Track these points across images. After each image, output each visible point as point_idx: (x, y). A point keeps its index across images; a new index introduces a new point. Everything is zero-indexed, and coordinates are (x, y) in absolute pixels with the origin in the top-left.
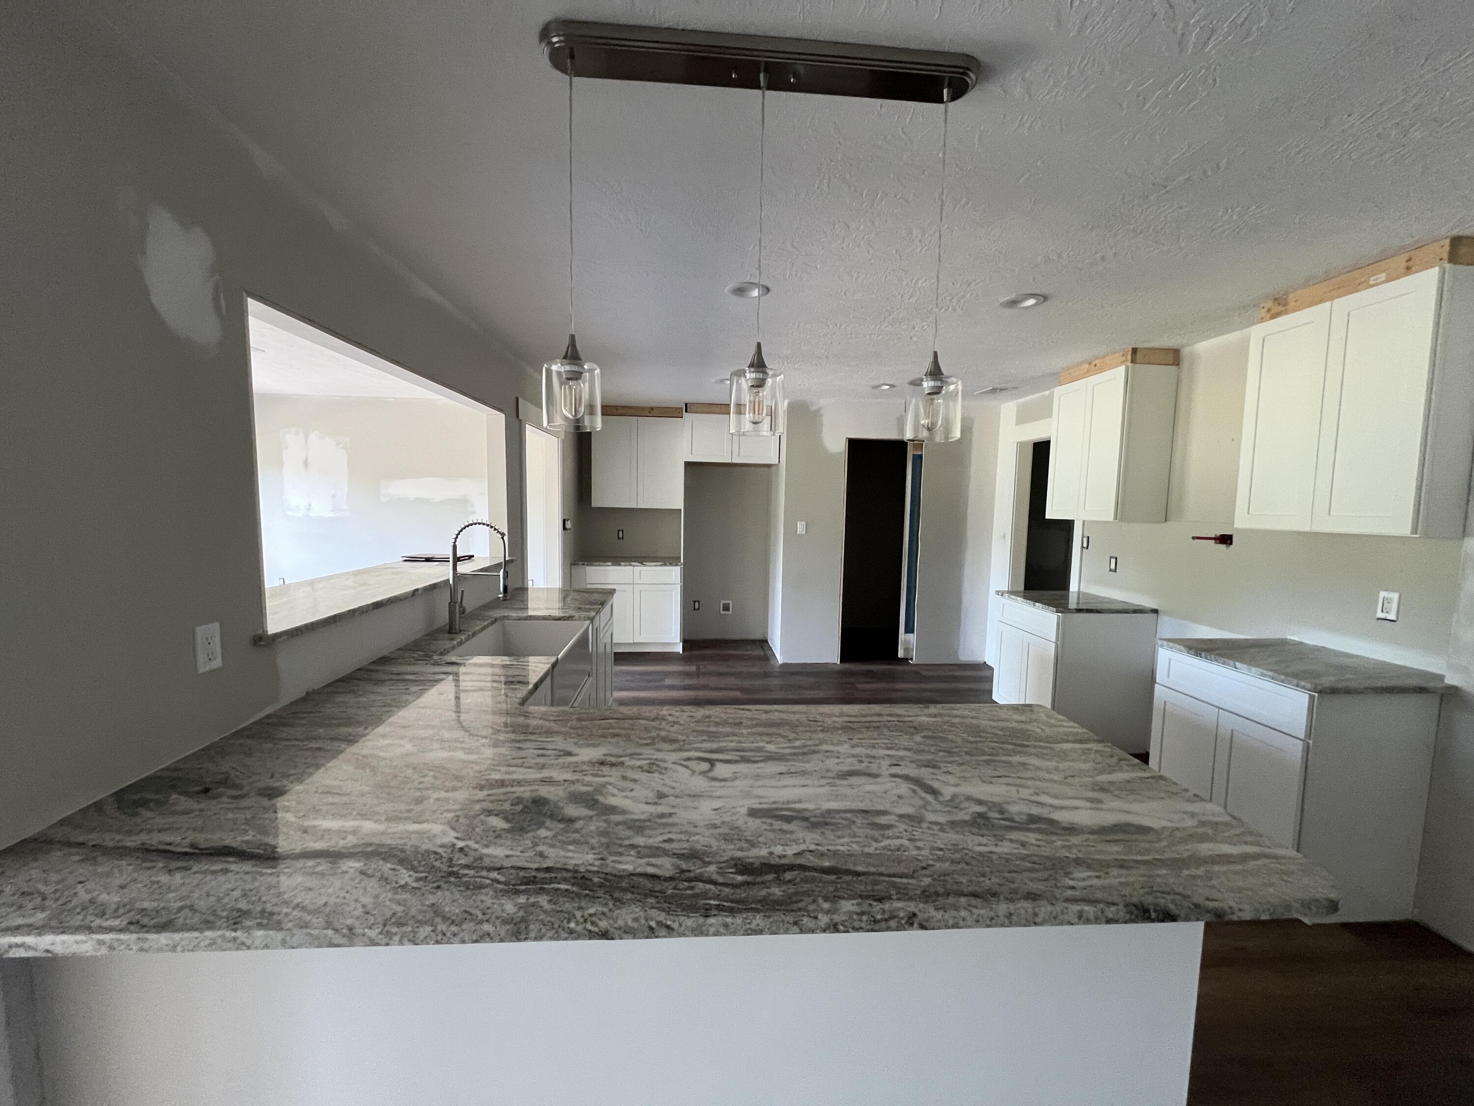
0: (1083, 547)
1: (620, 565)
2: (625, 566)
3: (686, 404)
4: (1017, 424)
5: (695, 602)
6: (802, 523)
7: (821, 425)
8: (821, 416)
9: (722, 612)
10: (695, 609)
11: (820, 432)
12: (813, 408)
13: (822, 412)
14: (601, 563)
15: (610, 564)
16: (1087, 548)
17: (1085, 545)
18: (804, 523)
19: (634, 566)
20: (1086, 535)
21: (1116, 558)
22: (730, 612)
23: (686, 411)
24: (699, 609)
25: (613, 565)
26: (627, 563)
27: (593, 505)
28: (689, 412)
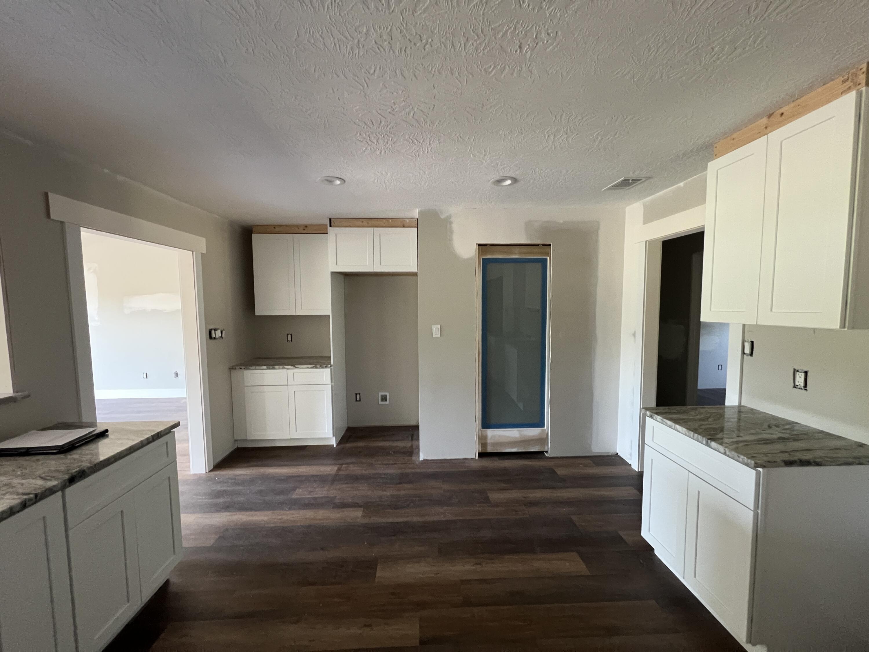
0: (743, 353)
1: (274, 368)
2: (279, 369)
3: (330, 220)
4: (644, 223)
5: (356, 394)
6: (436, 326)
7: (451, 232)
8: (451, 223)
9: (380, 402)
10: (356, 400)
11: (451, 240)
12: (443, 217)
13: (452, 219)
14: (257, 367)
15: (265, 367)
16: (751, 354)
17: (747, 350)
18: (439, 326)
19: (288, 369)
20: (749, 338)
21: (806, 373)
22: (388, 402)
23: (331, 226)
24: (360, 400)
25: (268, 368)
26: (281, 367)
27: (257, 313)
28: (334, 227)
